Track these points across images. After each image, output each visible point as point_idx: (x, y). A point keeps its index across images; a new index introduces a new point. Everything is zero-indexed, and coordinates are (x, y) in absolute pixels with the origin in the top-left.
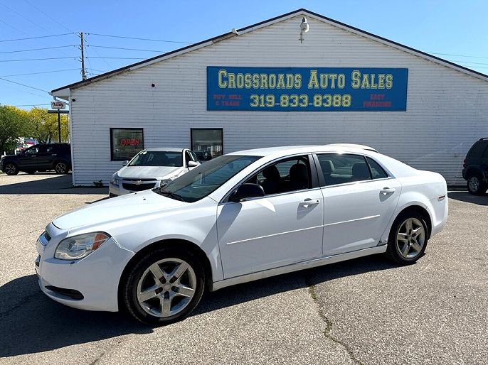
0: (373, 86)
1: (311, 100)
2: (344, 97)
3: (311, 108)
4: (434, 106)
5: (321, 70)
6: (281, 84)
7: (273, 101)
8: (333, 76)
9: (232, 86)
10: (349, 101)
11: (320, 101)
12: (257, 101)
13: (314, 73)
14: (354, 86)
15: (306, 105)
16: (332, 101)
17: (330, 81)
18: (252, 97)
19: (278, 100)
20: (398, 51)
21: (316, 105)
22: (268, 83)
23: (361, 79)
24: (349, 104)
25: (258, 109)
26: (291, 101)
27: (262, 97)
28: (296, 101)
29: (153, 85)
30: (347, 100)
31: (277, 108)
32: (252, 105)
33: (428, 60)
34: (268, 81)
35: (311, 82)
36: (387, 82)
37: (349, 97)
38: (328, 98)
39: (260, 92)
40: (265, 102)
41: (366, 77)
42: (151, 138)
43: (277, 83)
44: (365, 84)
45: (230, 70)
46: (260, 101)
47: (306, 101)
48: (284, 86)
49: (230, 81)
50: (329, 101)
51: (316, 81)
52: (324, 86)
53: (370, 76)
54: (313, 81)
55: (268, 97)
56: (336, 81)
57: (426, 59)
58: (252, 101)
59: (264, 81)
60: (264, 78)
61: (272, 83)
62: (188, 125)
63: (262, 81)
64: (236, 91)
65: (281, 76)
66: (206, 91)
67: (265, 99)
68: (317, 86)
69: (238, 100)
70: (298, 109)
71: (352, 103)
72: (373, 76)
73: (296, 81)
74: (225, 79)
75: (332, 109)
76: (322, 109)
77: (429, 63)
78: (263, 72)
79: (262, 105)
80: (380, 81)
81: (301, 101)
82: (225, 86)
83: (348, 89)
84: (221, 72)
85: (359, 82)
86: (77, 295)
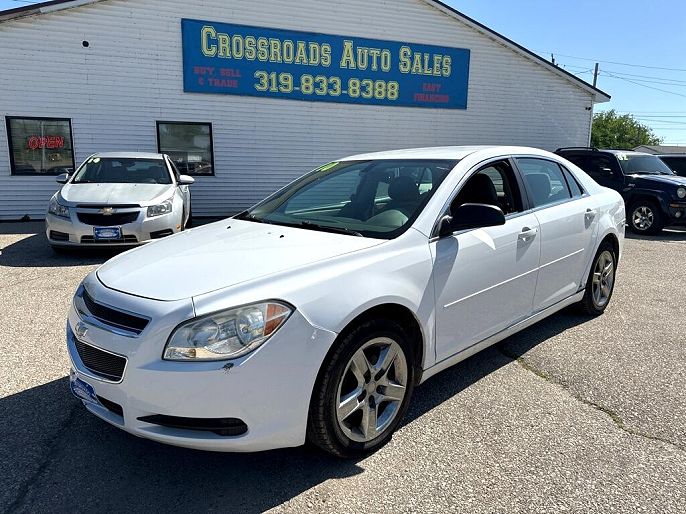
0: (428, 72)
1: (345, 86)
2: (390, 84)
3: (344, 99)
4: (498, 103)
5: (359, 42)
6: (301, 57)
7: (290, 82)
8: (375, 52)
9: (225, 54)
10: (395, 91)
11: (357, 88)
12: (265, 81)
13: (348, 45)
14: (403, 69)
15: (338, 93)
16: (374, 89)
17: (370, 58)
18: (257, 74)
19: (297, 83)
20: (459, 24)
21: (352, 95)
22: (282, 54)
23: (412, 59)
24: (396, 96)
25: (268, 94)
26: (317, 85)
27: (273, 76)
28: (324, 85)
29: (86, 44)
30: (392, 89)
31: (297, 96)
32: (258, 87)
33: (494, 40)
34: (282, 51)
35: (345, 58)
36: (443, 67)
37: (396, 85)
38: (368, 85)
39: (269, 67)
40: (278, 84)
41: (418, 57)
42: (85, 136)
43: (295, 55)
44: (417, 68)
45: (220, 27)
46: (270, 81)
47: (338, 86)
48: (305, 61)
49: (221, 45)
50: (370, 89)
51: (352, 58)
52: (363, 66)
53: (423, 57)
54: (347, 59)
55: (282, 77)
56: (379, 59)
57: (491, 38)
58: (258, 81)
59: (275, 51)
60: (276, 46)
61: (288, 55)
62: (152, 115)
63: (273, 50)
64: (231, 63)
65: (301, 45)
66: (181, 59)
67: (277, 79)
68: (352, 65)
69: (236, 78)
70: (327, 99)
71: (399, 94)
72: (427, 57)
73: (322, 55)
74: (212, 42)
75: (374, 101)
76: (360, 101)
77: (495, 44)
78: (275, 37)
79: (274, 89)
80: (436, 65)
81: (330, 86)
82: (212, 52)
83: (394, 74)
84: (205, 30)
85: (409, 64)
86: (236, 427)
